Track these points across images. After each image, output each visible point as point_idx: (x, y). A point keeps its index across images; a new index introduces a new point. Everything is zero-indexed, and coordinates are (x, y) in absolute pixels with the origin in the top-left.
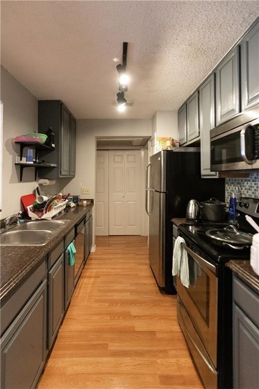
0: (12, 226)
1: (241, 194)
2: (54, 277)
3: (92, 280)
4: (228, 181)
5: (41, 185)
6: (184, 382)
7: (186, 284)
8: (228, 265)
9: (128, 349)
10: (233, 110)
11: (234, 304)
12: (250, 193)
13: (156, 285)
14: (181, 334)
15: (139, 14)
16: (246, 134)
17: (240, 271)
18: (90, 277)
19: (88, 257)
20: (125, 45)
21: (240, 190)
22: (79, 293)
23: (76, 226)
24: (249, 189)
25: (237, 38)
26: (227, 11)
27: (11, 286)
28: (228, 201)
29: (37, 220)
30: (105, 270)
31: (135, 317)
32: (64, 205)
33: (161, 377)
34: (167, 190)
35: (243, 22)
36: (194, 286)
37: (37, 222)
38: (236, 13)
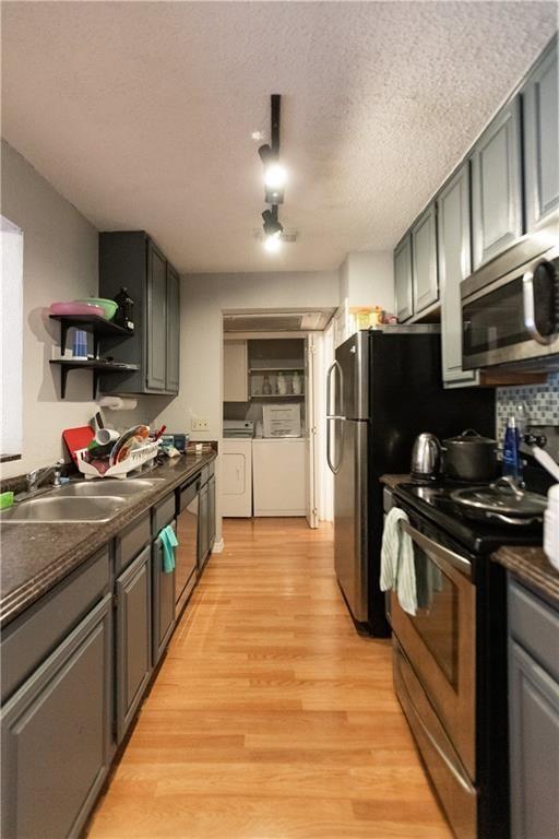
0: (44, 489)
1: (530, 420)
2: (127, 591)
3: (214, 608)
4: (502, 395)
5: (105, 409)
6: (406, 814)
7: (410, 607)
8: (498, 557)
9: (287, 746)
10: (509, 236)
11: (510, 640)
12: (549, 415)
13: (350, 619)
14: (401, 719)
15: (302, 28)
16: (535, 281)
17: (522, 567)
18: (211, 602)
19: (205, 563)
20: (276, 101)
21: (527, 410)
22: (186, 634)
23: (178, 492)
24: (547, 409)
25: (516, 78)
26: (491, 16)
27: (30, 593)
28: (503, 437)
29: (97, 479)
30: (241, 589)
31: (302, 682)
32: (153, 449)
33: (356, 803)
34: (370, 415)
35: (527, 40)
36: (428, 612)
37: (97, 483)
38: (511, 19)
